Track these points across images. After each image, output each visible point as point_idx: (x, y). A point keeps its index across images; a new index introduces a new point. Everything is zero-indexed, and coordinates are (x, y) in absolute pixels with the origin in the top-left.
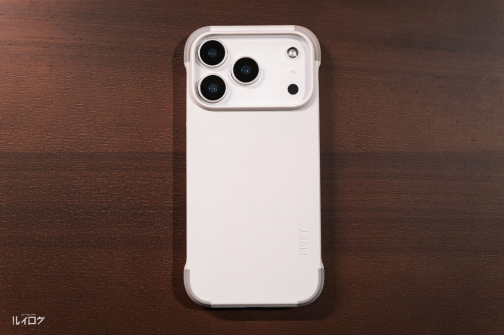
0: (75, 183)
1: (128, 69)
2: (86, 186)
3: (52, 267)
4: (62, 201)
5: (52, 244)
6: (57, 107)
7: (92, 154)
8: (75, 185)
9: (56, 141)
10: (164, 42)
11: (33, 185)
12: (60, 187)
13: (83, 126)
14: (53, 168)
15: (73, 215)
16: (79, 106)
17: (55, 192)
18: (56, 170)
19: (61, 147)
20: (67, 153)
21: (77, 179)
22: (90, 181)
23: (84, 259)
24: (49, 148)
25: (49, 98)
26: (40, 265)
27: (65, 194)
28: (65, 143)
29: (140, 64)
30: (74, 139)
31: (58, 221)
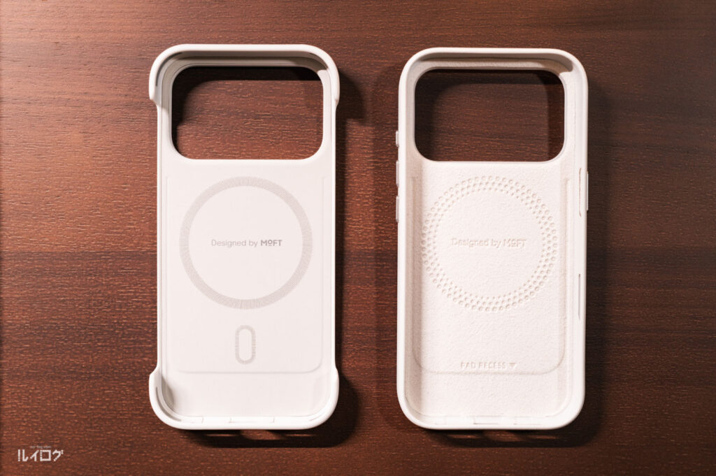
0: (122, 293)
1: (191, 136)
2: (137, 297)
3: (92, 407)
4: (104, 317)
5: (93, 375)
6: (96, 190)
7: (143, 253)
8: (123, 296)
9: (94, 236)
10: (241, 99)
11: (65, 297)
12: (102, 298)
13: (131, 215)
14: (91, 272)
15: (120, 336)
16: (125, 188)
17: (95, 305)
18: (95, 276)
19: (102, 244)
20: (109, 253)
21: (124, 288)
22: (142, 290)
23: (136, 395)
24: (85, 246)
25: (84, 177)
26: (77, 404)
27: (109, 307)
28: (107, 239)
29: (207, 129)
30: (119, 233)
31: (99, 344)
